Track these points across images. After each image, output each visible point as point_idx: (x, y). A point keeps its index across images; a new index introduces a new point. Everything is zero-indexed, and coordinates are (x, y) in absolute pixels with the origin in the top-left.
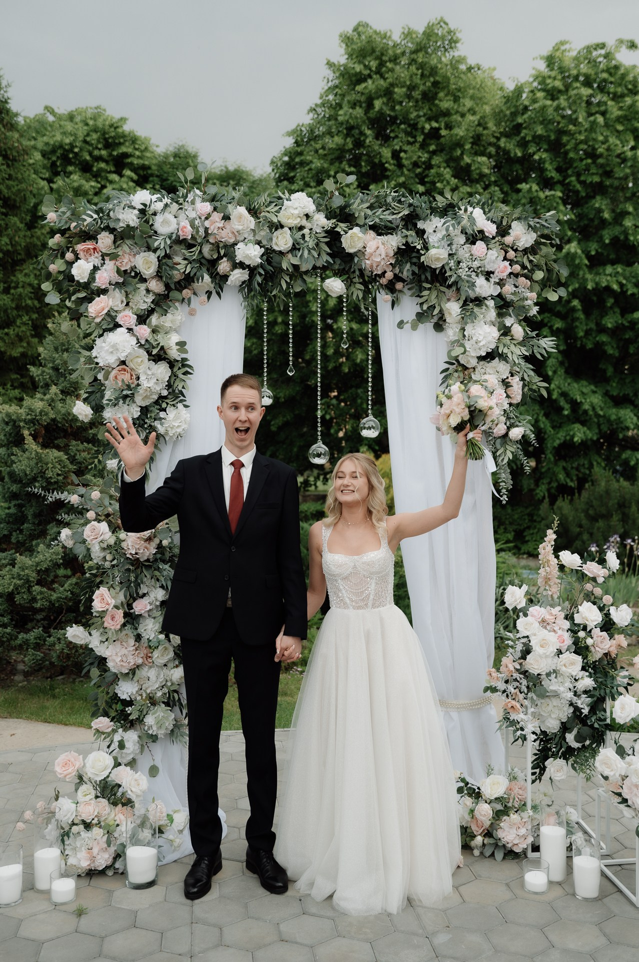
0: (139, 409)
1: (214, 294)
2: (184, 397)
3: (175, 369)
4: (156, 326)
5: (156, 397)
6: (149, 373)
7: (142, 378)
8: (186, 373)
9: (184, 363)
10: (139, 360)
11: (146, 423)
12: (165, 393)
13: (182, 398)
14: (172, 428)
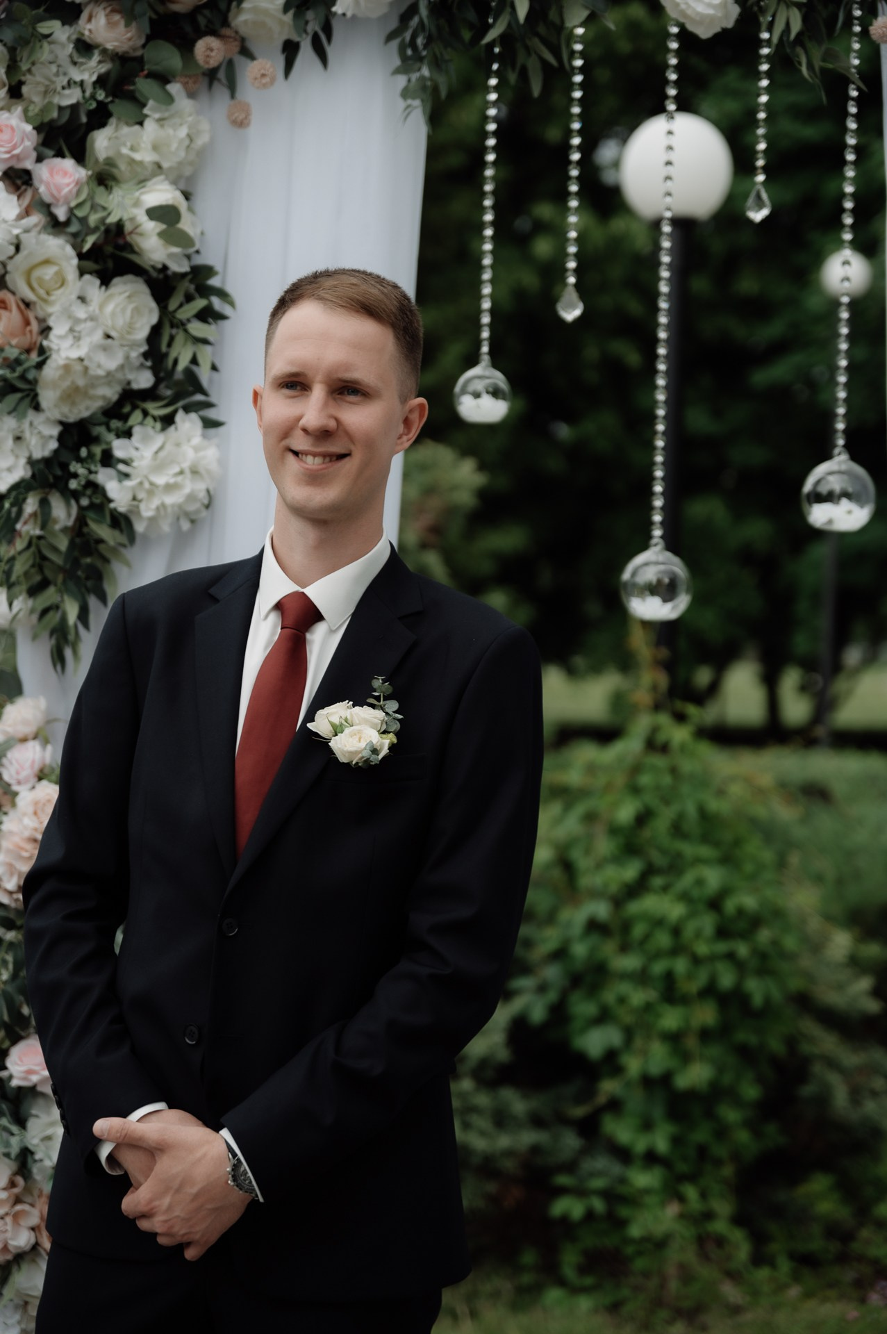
0: (55, 431)
1: (306, 52)
2: (204, 393)
3: (173, 305)
4: (110, 162)
5: (111, 393)
6: (81, 312)
7: (59, 329)
8: (208, 315)
9: (200, 280)
10: (48, 273)
11: (75, 476)
12: (144, 380)
13: (199, 397)
14: (151, 493)
